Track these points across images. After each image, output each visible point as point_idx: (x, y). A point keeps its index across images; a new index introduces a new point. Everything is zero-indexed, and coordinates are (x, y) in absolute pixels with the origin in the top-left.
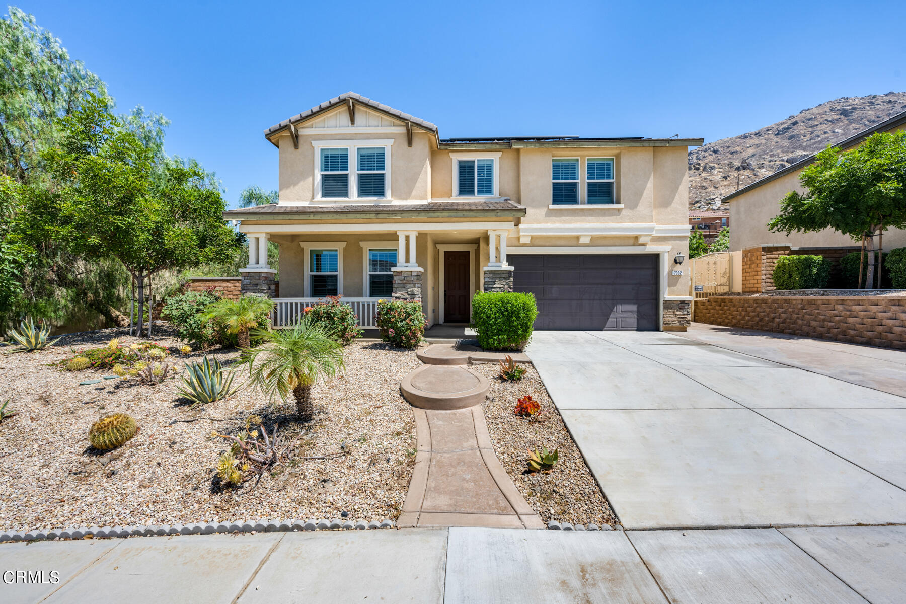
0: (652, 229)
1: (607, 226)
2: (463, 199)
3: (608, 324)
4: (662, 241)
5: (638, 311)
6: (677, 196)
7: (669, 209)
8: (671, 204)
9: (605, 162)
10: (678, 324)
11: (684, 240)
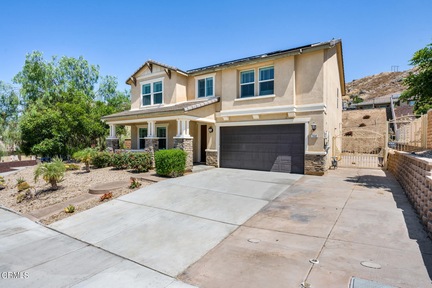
0: (293, 108)
1: (265, 109)
2: (200, 100)
3: (273, 167)
4: (304, 115)
5: (292, 161)
6: (315, 84)
7: (310, 94)
8: (311, 90)
9: (269, 69)
10: (315, 171)
11: (319, 114)
